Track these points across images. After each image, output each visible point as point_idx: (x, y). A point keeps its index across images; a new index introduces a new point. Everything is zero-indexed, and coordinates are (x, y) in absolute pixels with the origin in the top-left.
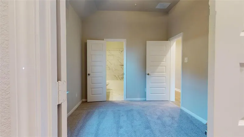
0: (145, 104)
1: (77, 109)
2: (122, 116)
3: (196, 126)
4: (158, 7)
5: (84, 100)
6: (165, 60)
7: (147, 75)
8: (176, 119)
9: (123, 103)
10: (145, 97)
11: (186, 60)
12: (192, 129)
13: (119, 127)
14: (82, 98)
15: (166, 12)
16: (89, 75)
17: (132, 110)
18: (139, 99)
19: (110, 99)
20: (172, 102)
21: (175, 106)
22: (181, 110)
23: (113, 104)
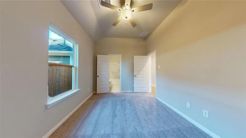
0: (133, 94)
1: (89, 100)
2: (118, 105)
3: (169, 113)
4: (141, 35)
5: (95, 92)
6: (145, 67)
7: (134, 77)
8: (154, 107)
9: (119, 94)
10: (133, 90)
11: (159, 67)
12: (167, 117)
13: (115, 116)
14: (93, 91)
15: (145, 38)
16: (98, 76)
17: (125, 100)
18: (129, 91)
19: (112, 92)
20: (150, 93)
21: (152, 96)
22: (157, 99)
23: (113, 95)
